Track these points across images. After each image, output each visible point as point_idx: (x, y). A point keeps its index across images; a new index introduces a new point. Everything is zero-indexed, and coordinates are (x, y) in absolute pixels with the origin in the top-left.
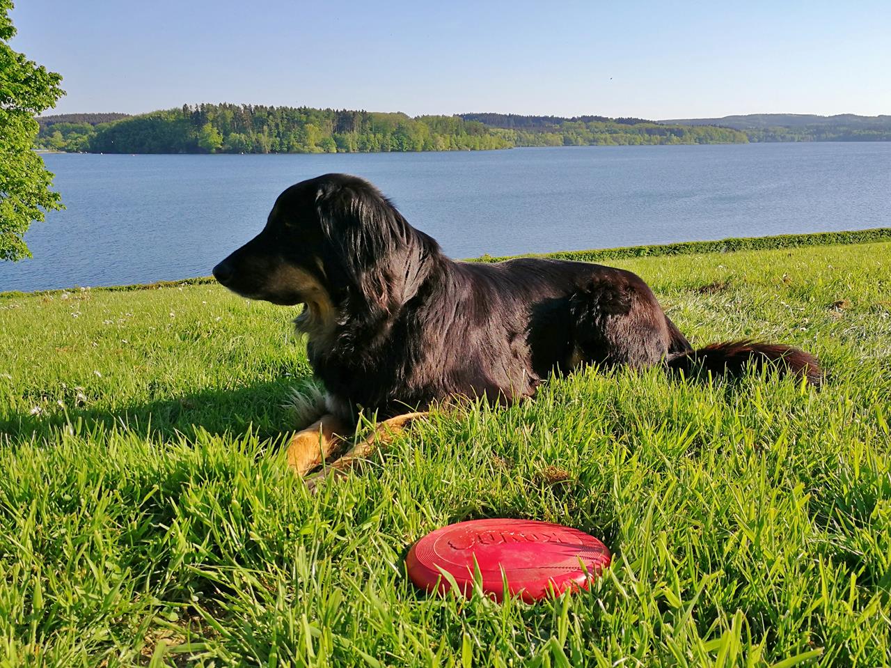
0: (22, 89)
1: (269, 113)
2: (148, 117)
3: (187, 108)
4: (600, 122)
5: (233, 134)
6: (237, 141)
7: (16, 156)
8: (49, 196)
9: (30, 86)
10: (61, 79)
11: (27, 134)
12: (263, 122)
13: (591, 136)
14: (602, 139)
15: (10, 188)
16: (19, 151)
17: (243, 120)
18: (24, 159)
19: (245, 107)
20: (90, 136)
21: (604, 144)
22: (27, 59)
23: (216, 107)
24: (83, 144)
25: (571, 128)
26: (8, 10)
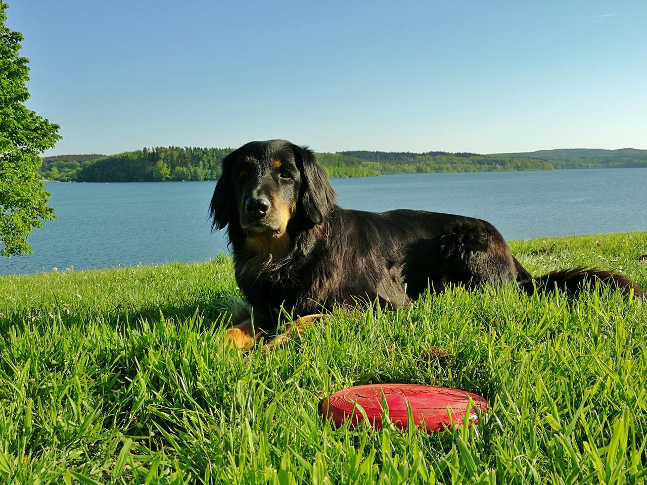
0: (32, 135)
1: (204, 153)
2: (118, 156)
3: (146, 150)
4: (443, 156)
5: (178, 168)
6: (181, 172)
7: (25, 181)
8: (47, 210)
9: (38, 133)
10: (59, 127)
11: (34, 166)
12: (199, 159)
13: (437, 166)
14: (445, 168)
15: (20, 204)
16: (27, 178)
17: (185, 158)
18: (30, 184)
19: (187, 149)
20: (77, 170)
21: (447, 171)
22: (36, 115)
23: (166, 149)
24: (73, 175)
25: (422, 160)
26: (25, 82)
